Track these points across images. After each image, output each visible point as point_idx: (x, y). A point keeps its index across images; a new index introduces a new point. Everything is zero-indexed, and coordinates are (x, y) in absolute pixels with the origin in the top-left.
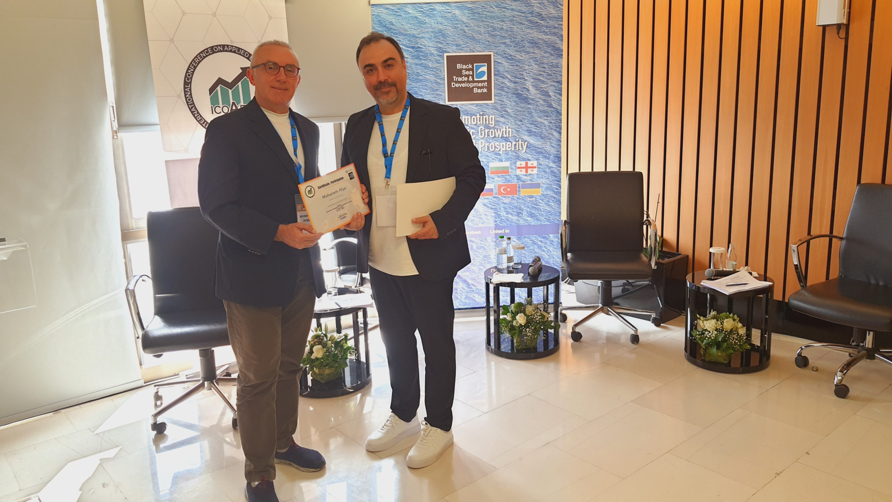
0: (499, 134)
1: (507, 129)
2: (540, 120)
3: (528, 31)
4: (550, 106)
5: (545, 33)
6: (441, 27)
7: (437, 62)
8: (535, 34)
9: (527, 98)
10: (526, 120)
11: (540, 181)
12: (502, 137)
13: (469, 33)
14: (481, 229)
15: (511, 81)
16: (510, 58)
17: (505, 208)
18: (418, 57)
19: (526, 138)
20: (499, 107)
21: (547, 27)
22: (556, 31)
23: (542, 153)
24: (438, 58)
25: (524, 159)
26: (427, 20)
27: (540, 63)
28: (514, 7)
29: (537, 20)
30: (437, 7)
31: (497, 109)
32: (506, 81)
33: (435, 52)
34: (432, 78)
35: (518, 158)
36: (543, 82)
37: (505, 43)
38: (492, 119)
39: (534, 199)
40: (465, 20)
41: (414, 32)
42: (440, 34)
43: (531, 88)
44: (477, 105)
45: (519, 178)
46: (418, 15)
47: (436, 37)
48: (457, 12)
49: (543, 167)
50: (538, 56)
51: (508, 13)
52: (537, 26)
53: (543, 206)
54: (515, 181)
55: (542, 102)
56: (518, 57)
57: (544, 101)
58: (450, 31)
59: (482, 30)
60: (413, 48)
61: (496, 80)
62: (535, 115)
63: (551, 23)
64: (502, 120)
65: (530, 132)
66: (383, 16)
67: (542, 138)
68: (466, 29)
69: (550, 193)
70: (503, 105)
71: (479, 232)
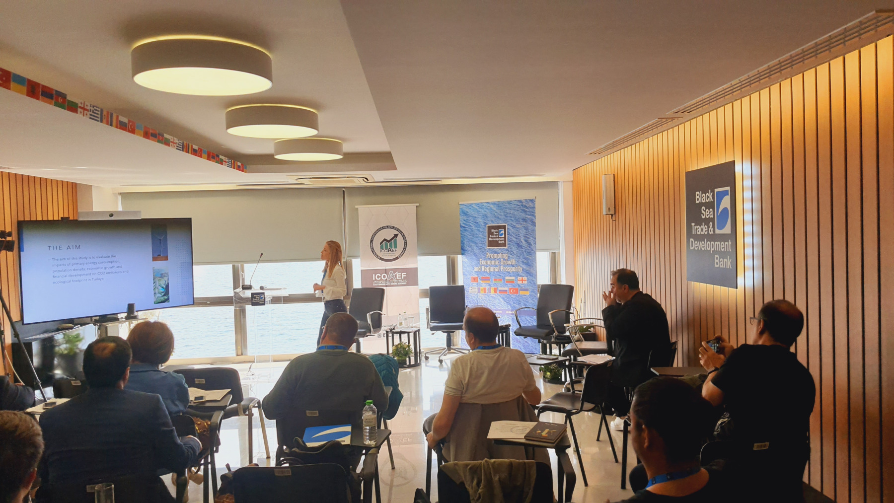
0: (510, 263)
1: (513, 261)
2: (528, 257)
3: (521, 214)
4: (532, 250)
5: (529, 215)
6: (485, 213)
7: (484, 228)
8: (523, 215)
9: (521, 246)
10: (521, 257)
11: (529, 287)
12: (511, 265)
13: (497, 215)
14: (502, 310)
15: (514, 237)
16: (514, 227)
17: (513, 300)
18: (476, 227)
19: (521, 265)
20: (509, 250)
21: (529, 212)
22: (533, 214)
23: (529, 273)
24: (484, 227)
25: (521, 276)
26: (480, 210)
27: (527, 229)
28: (515, 203)
29: (525, 209)
30: (484, 204)
31: (508, 251)
32: (512, 237)
33: (483, 224)
34: (481, 236)
35: (518, 275)
36: (529, 238)
37: (511, 220)
38: (506, 256)
39: (525, 297)
40: (495, 210)
41: (476, 215)
42: (485, 216)
43: (523, 241)
44: (500, 249)
45: (519, 286)
46: (477, 208)
47: (483, 218)
48: (492, 206)
49: (530, 280)
50: (526, 226)
51: (513, 206)
52: (525, 212)
53: (530, 301)
54: (517, 287)
55: (528, 248)
56: (517, 226)
57: (529, 247)
58: (489, 214)
59: (502, 214)
60: (475, 222)
61: (508, 237)
62: (525, 254)
63: (531, 210)
64: (511, 256)
65: (523, 262)
66: (464, 209)
67: (529, 266)
68: (495, 214)
69: (533, 294)
70: (511, 249)
71: (501, 312)
